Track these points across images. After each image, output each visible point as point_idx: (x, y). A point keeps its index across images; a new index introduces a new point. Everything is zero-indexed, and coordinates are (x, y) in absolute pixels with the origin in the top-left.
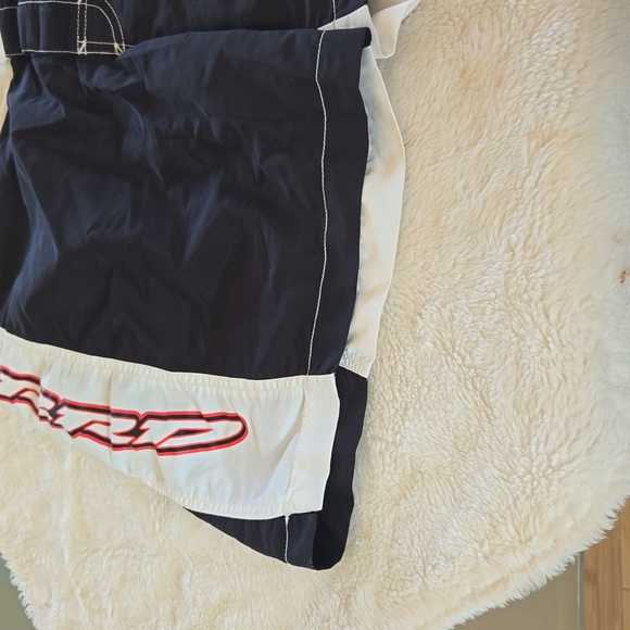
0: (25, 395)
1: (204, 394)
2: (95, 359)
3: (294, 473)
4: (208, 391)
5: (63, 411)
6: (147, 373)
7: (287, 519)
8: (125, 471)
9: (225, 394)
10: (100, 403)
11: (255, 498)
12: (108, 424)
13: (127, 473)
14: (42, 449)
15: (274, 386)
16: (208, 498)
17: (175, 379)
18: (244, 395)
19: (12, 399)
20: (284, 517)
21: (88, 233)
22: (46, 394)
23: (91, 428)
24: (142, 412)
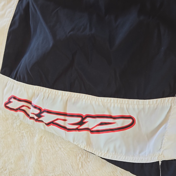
0: (23, 108)
1: (114, 107)
2: (60, 92)
3: (164, 141)
4: (116, 105)
5: (44, 114)
6: (86, 98)
7: (160, 163)
8: (72, 141)
9: (125, 107)
10: (62, 111)
11: (140, 153)
12: (65, 120)
13: (72, 142)
14: (23, 133)
15: (155, 102)
16: (114, 153)
17: (100, 100)
18: (136, 107)
19: (16, 110)
20: (158, 162)
21: (69, 33)
22: (35, 107)
23: (57, 122)
24: (84, 114)
